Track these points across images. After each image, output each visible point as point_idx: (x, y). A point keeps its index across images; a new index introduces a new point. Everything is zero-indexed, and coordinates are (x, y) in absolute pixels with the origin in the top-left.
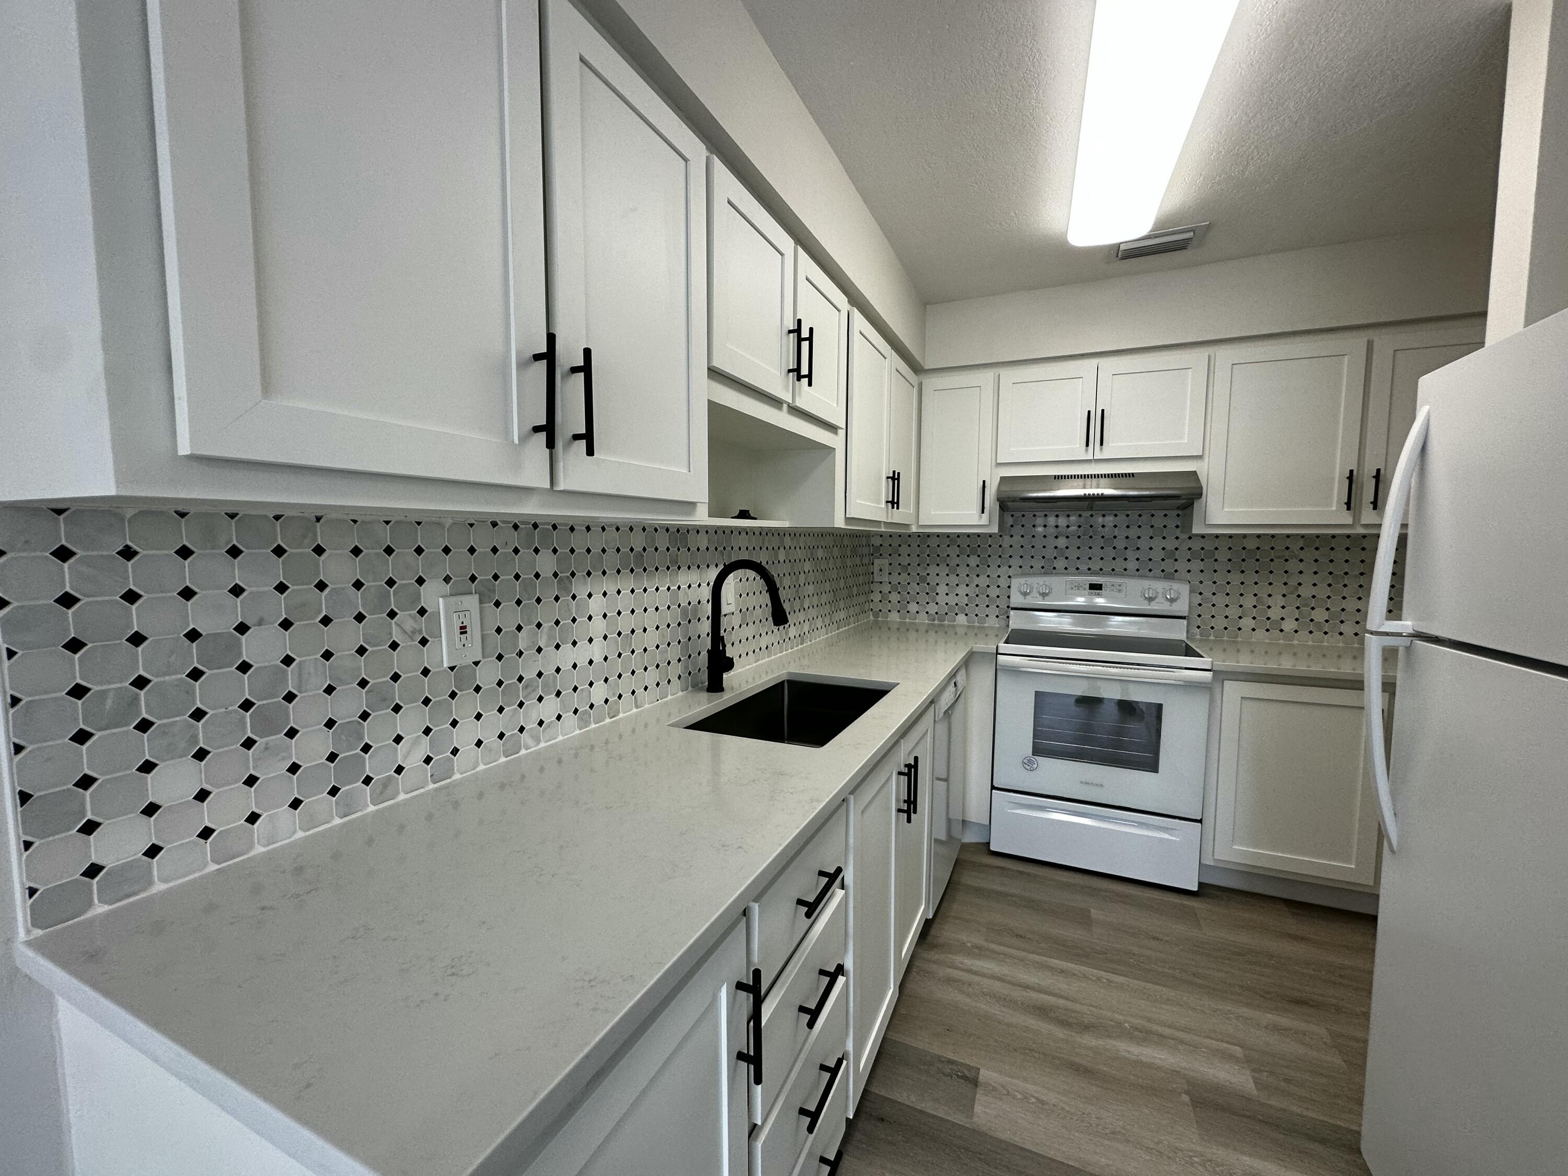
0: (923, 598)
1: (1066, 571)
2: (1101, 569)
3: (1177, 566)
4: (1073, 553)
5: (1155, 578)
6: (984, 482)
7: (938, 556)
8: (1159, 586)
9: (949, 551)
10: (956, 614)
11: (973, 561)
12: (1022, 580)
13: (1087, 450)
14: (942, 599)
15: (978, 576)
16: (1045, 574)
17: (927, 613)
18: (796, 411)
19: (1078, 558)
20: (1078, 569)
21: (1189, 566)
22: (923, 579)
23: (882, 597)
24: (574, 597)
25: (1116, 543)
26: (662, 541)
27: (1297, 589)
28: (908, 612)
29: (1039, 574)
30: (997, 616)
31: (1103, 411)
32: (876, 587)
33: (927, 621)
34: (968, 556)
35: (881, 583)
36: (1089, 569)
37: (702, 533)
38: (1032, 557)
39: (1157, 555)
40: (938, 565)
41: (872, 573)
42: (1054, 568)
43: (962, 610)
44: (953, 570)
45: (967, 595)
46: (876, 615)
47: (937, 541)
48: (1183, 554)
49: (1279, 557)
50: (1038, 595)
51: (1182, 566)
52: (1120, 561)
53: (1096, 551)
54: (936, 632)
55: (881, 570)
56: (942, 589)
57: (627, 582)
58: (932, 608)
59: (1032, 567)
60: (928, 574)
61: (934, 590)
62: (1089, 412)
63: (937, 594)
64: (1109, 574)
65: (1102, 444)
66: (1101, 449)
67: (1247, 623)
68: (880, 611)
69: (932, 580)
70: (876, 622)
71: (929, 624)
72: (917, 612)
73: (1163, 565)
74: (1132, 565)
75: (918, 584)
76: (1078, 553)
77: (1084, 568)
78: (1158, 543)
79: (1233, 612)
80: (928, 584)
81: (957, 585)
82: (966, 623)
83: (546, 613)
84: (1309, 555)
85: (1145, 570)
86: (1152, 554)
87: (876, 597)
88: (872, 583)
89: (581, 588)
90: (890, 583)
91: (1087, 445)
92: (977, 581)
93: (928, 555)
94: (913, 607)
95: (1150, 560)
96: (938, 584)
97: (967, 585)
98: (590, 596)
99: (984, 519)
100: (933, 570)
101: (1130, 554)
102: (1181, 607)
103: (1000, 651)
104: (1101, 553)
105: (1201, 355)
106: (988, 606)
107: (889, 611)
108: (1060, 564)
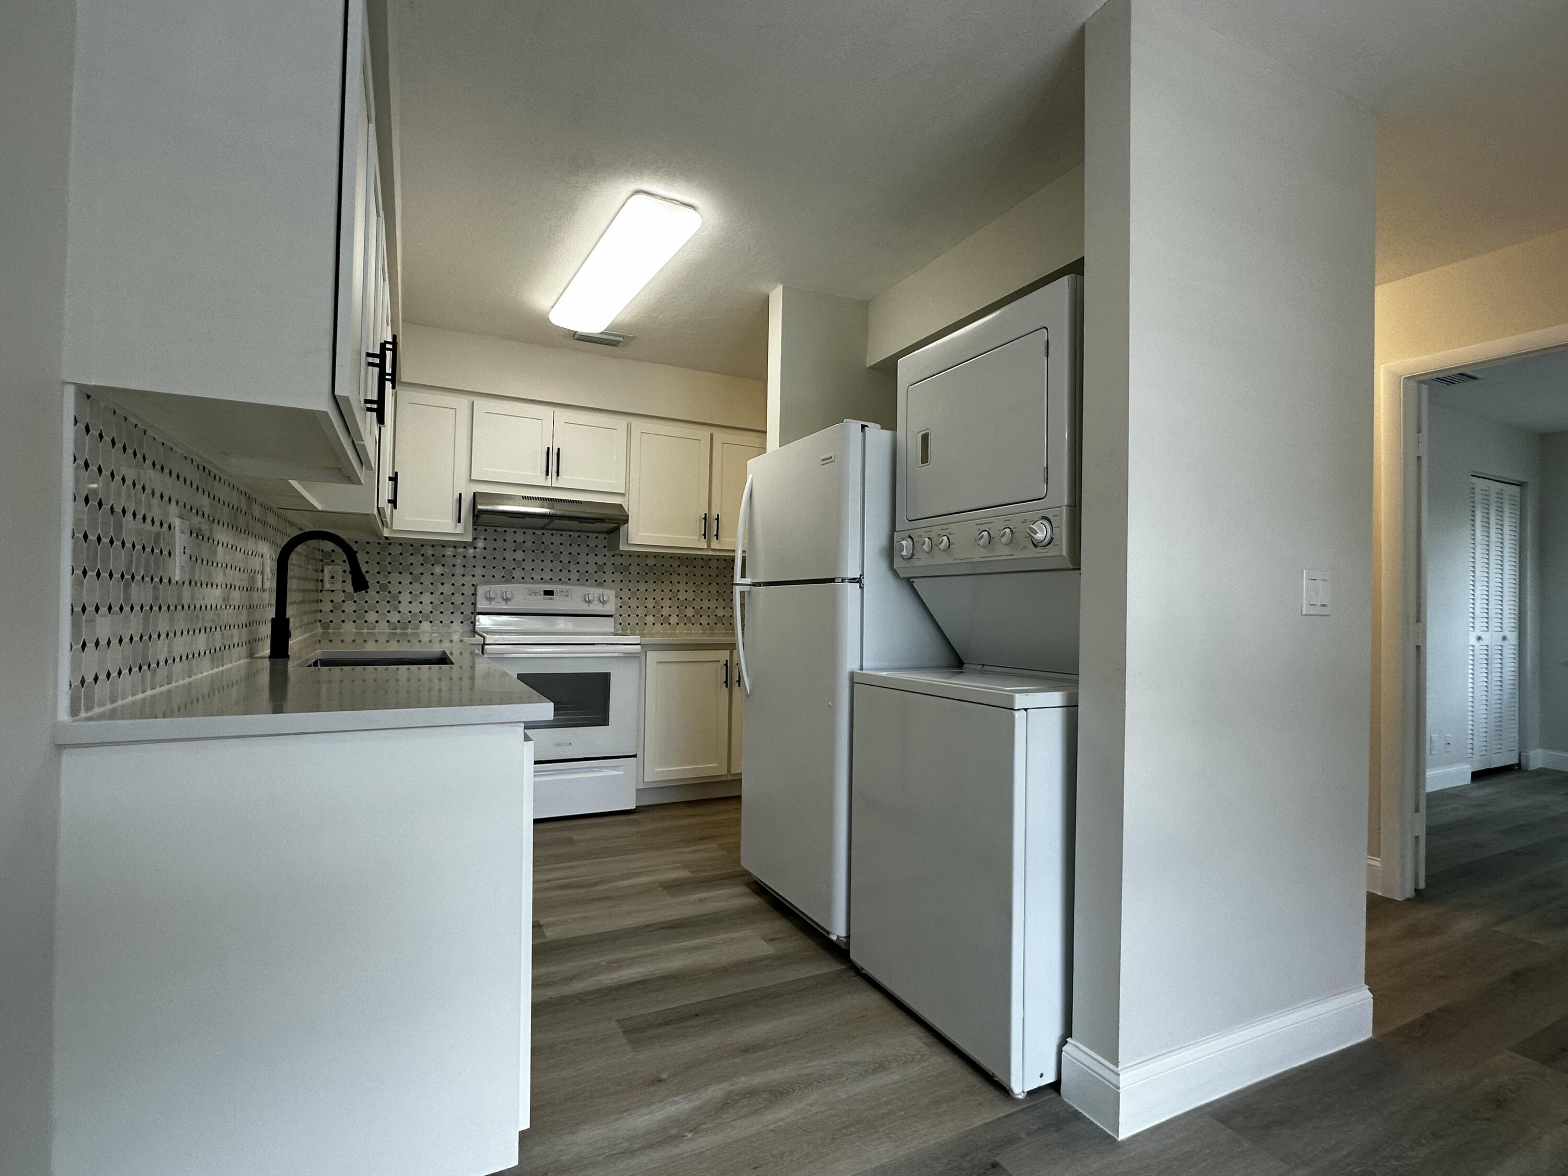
0: (383, 607)
1: (523, 581)
2: (551, 579)
3: (605, 577)
4: (528, 565)
5: (590, 586)
6: (460, 494)
7: (401, 564)
8: (594, 592)
9: (412, 559)
10: (420, 622)
11: (438, 570)
12: (487, 588)
13: (546, 479)
14: (404, 607)
15: (442, 584)
16: (507, 582)
17: (388, 621)
19: (533, 569)
20: (532, 578)
21: (614, 577)
22: (383, 588)
23: (334, 607)
25: (562, 558)
27: (677, 595)
28: (366, 622)
29: (501, 583)
30: (462, 622)
31: (559, 449)
32: (326, 597)
34: (433, 565)
35: (333, 591)
36: (542, 579)
38: (494, 567)
39: (592, 568)
40: (400, 573)
41: (322, 581)
42: (513, 578)
43: (426, 618)
44: (416, 578)
45: (431, 603)
46: (326, 626)
47: (399, 549)
48: (609, 568)
49: (666, 572)
50: (501, 601)
51: (608, 577)
52: (565, 572)
53: (547, 564)
54: (398, 641)
55: (333, 578)
56: (405, 598)
57: (234, 539)
58: (394, 617)
59: (493, 576)
60: (389, 582)
61: (395, 597)
62: (548, 448)
63: (400, 602)
64: (556, 583)
65: (558, 475)
66: (557, 479)
67: (650, 619)
68: (331, 621)
69: (394, 588)
70: (325, 634)
71: (389, 633)
72: (377, 622)
73: (596, 576)
74: (574, 576)
75: (378, 592)
76: (532, 565)
77: (537, 577)
78: (592, 559)
79: (641, 611)
80: (389, 592)
81: (421, 593)
82: (430, 631)
84: (682, 570)
85: (584, 579)
86: (588, 568)
87: (327, 607)
88: (321, 591)
90: (344, 591)
91: (547, 474)
92: (441, 589)
93: (390, 563)
94: (372, 617)
95: (587, 572)
96: (400, 593)
97: (432, 593)
99: (460, 529)
100: (394, 578)
101: (572, 567)
102: (610, 608)
103: (487, 643)
104: (551, 566)
105: (622, 422)
106: (452, 613)
107: (343, 621)
108: (518, 574)
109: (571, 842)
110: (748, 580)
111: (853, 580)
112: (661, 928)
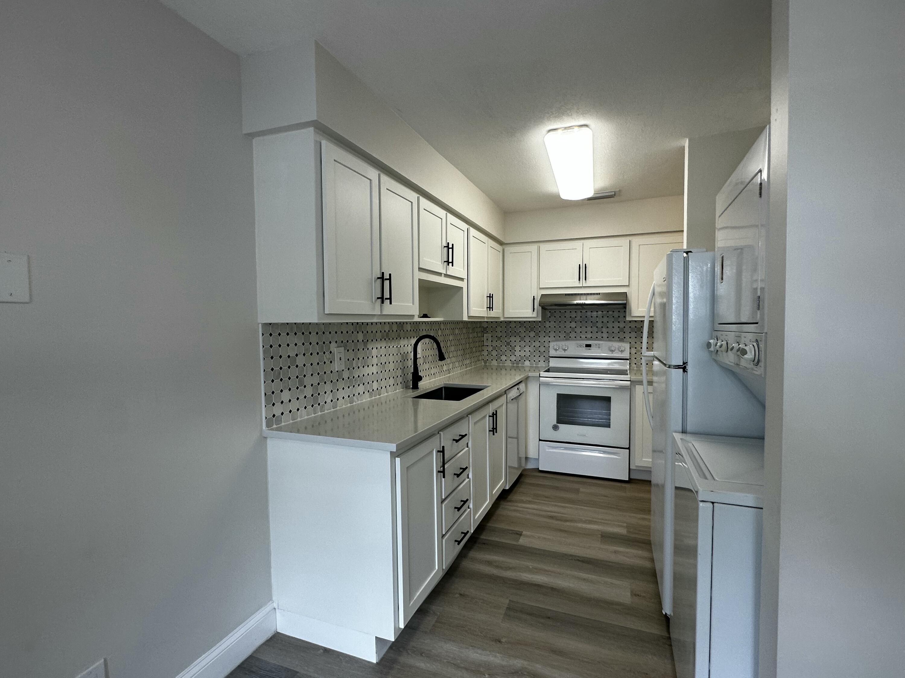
0: (508, 353)
1: (575, 339)
2: (591, 337)
3: (625, 335)
4: (578, 330)
5: (615, 341)
6: (534, 297)
7: (515, 332)
8: (616, 345)
9: (520, 330)
10: (525, 361)
11: (532, 334)
12: (555, 343)
13: (579, 282)
14: (517, 353)
15: (534, 341)
16: (567, 340)
17: (510, 360)
18: (447, 276)
19: (581, 332)
20: (581, 337)
21: (630, 335)
22: (508, 344)
23: (488, 353)
24: (368, 349)
25: (598, 325)
26: (395, 328)
28: (501, 360)
29: (563, 340)
30: (544, 361)
31: (585, 264)
32: (485, 348)
33: (510, 365)
34: (530, 332)
35: (487, 346)
36: (586, 337)
37: (409, 324)
38: (560, 332)
39: (616, 330)
40: (515, 336)
41: (483, 341)
42: (570, 337)
43: (527, 359)
44: (522, 339)
45: (530, 351)
46: (485, 362)
47: (514, 325)
50: (562, 350)
51: (627, 335)
52: (599, 333)
53: (589, 329)
54: (515, 370)
55: (487, 339)
56: (517, 348)
57: (383, 344)
58: (513, 358)
59: (560, 337)
60: (511, 341)
61: (513, 349)
62: (580, 265)
63: (515, 351)
64: (595, 340)
65: (585, 280)
66: (586, 282)
68: (487, 360)
69: (513, 344)
70: (485, 366)
71: (511, 366)
72: (506, 360)
73: (619, 335)
74: (605, 335)
75: (506, 346)
76: (580, 330)
77: (583, 337)
78: (616, 324)
80: (511, 346)
81: (525, 346)
82: (530, 365)
83: (361, 354)
85: (611, 337)
86: (614, 330)
87: (485, 353)
88: (483, 346)
89: (370, 346)
90: (492, 346)
91: (579, 280)
92: (534, 344)
93: (510, 332)
94: (504, 358)
95: (613, 332)
96: (515, 346)
97: (530, 346)
98: (372, 349)
99: (535, 315)
100: (513, 339)
101: (604, 330)
102: (626, 355)
103: (541, 376)
104: (591, 329)
105: (626, 240)
106: (539, 356)
107: (492, 360)
108: (573, 335)
109: (577, 491)
110: (652, 353)
111: (678, 367)
112: (578, 560)
